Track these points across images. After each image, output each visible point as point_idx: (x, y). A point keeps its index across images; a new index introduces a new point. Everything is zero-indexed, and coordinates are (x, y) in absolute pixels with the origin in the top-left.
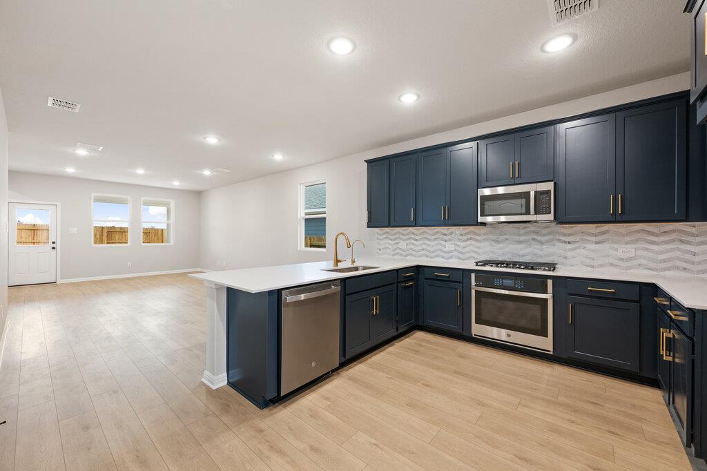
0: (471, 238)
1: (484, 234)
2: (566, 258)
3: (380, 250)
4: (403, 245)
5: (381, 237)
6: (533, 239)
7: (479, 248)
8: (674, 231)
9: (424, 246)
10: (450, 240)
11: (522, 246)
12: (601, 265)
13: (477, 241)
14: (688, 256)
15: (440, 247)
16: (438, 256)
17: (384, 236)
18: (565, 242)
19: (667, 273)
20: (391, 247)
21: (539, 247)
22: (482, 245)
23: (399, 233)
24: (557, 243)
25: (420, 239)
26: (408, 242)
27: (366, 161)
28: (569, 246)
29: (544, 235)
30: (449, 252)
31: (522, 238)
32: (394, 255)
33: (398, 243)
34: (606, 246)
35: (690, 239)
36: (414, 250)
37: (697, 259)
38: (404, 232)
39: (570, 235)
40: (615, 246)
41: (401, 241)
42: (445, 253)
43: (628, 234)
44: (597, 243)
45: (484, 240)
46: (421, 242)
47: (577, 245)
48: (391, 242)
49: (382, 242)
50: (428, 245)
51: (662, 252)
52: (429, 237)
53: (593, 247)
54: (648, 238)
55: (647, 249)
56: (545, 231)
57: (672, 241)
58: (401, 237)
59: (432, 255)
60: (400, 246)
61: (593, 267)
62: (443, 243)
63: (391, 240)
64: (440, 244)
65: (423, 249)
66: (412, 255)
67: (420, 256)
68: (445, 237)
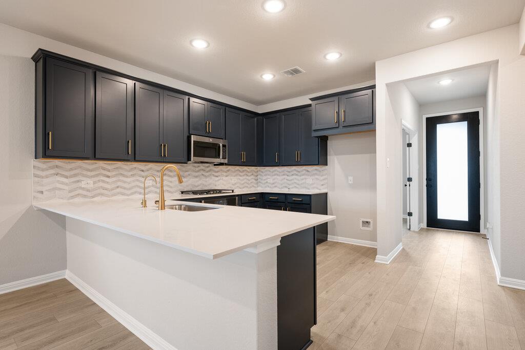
3: (42, 192)
4: (87, 183)
5: (44, 174)
7: (171, 182)
9: (119, 184)
10: (148, 176)
11: (197, 179)
13: (169, 176)
15: (136, 183)
16: (135, 192)
17: (52, 171)
18: (215, 176)
20: (66, 188)
21: (204, 179)
22: (173, 179)
23: (81, 167)
24: (213, 177)
25: (114, 176)
26: (96, 179)
28: (217, 179)
29: (208, 172)
31: (197, 174)
32: (72, 197)
33: (78, 181)
36: (106, 189)
38: (91, 167)
39: (217, 172)
41: (81, 178)
44: (226, 176)
46: (114, 179)
47: (219, 178)
49: (45, 181)
50: (125, 182)
51: (243, 180)
52: (125, 173)
53: (225, 178)
56: (208, 169)
57: (245, 175)
58: (85, 172)
59: (128, 192)
60: (83, 184)
62: (141, 179)
63: (66, 177)
64: (138, 180)
65: (118, 187)
66: (102, 194)
67: (114, 195)
68: (142, 173)
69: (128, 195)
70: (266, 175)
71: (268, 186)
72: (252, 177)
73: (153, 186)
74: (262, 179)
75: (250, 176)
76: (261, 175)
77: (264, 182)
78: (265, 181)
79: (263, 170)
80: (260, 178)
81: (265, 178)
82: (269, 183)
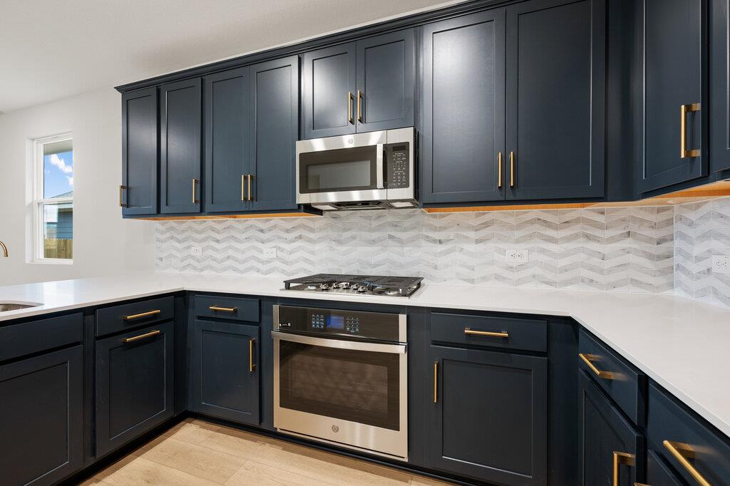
0: (300, 237)
1: (321, 229)
2: (436, 268)
3: (161, 259)
4: (196, 250)
5: (165, 236)
6: (391, 237)
7: (313, 253)
8: (577, 221)
9: (230, 252)
10: (269, 240)
11: (374, 248)
12: (484, 279)
13: (310, 241)
14: (596, 261)
15: (254, 253)
16: (251, 269)
17: (168, 235)
18: (434, 241)
19: (571, 289)
20: (179, 255)
21: (398, 249)
22: (317, 247)
23: (191, 228)
24: (424, 243)
25: (226, 239)
26: (205, 244)
27: (118, 89)
28: (440, 248)
29: (405, 230)
30: (268, 262)
31: (375, 235)
32: (184, 268)
33: (189, 247)
34: (490, 246)
35: (598, 233)
36: (215, 260)
37: (607, 265)
38: (199, 227)
39: (442, 229)
40: (502, 246)
41: (192, 243)
42: (263, 262)
43: (520, 226)
44: (478, 241)
45: (321, 240)
46: (224, 245)
47: (451, 246)
48: (177, 244)
49: (164, 245)
50: (237, 250)
51: (563, 255)
52: (238, 235)
53: (471, 247)
54: (543, 232)
55: (543, 251)
56: (407, 223)
57: (576, 237)
58: (195, 235)
59: (242, 267)
60: (192, 252)
61: (472, 281)
62: (260, 245)
63: (179, 241)
64: (254, 248)
65: (228, 257)
66: (211, 268)
67: (225, 270)
68: (261, 235)
69: (241, 272)
70: (705, 236)
71: (716, 292)
72: (628, 243)
73: (278, 258)
74: (688, 256)
75: (612, 240)
76: (683, 236)
77: (694, 268)
78: (703, 266)
79: (692, 216)
80: (680, 251)
81: (698, 250)
82: (720, 277)
